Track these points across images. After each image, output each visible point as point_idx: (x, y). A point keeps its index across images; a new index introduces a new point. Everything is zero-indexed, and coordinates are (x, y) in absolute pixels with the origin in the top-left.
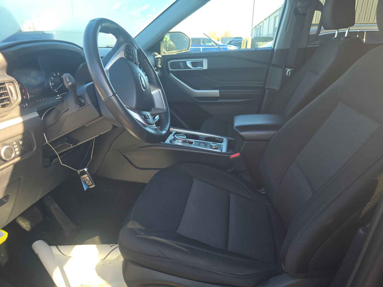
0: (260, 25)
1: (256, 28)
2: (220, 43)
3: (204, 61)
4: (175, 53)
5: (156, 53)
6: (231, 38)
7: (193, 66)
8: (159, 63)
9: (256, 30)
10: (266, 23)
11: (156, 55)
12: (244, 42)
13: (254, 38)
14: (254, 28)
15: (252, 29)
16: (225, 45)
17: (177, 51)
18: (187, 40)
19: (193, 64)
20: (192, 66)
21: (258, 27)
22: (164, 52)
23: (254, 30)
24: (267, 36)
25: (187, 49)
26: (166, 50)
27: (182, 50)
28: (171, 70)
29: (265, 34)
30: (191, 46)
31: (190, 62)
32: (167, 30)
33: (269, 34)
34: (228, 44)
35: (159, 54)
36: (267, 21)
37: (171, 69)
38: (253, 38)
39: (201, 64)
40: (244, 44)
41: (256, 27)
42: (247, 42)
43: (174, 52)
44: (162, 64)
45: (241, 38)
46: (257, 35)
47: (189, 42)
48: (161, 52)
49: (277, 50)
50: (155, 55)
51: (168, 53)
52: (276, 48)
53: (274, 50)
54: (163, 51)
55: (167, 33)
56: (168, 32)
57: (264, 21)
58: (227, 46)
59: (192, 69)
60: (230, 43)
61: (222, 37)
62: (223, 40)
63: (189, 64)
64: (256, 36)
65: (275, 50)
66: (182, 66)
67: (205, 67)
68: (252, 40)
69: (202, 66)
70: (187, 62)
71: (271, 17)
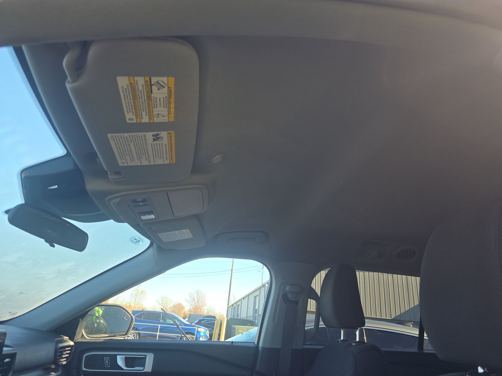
0: (238, 304)
1: (233, 308)
2: (185, 321)
3: (147, 357)
4: (102, 340)
5: (66, 338)
6: (201, 316)
7: (127, 366)
8: (64, 356)
9: (233, 310)
10: (245, 302)
11: (65, 341)
12: (218, 323)
13: (231, 319)
14: (230, 307)
15: (228, 308)
16: (193, 324)
17: (108, 336)
18: (128, 319)
19: (129, 362)
20: (125, 365)
21: (235, 305)
22: (83, 335)
23: (230, 309)
24: (246, 319)
25: (125, 333)
26: (87, 333)
27: (116, 334)
28: (84, 369)
29: (243, 316)
30: (132, 330)
31: (124, 357)
32: (97, 302)
33: (248, 316)
34: (196, 324)
35: (72, 339)
36: (246, 299)
37: (85, 367)
38: (228, 319)
39: (142, 362)
40: (217, 325)
41: (233, 305)
42: (221, 324)
43: (101, 337)
44: (70, 358)
45: (214, 317)
46: (234, 316)
47: (130, 323)
48: (76, 336)
49: (263, 348)
50: (63, 341)
51: (88, 338)
52: (261, 345)
53: (258, 348)
54: (81, 335)
55: (96, 305)
56: (98, 305)
57: (242, 300)
58: (196, 327)
59: (123, 369)
60: (199, 323)
61: (190, 313)
62: (190, 317)
63: (120, 361)
64: (232, 317)
65: (260, 348)
66: (107, 364)
67: (148, 367)
68: (228, 322)
69: (143, 365)
70: (117, 356)
71: (250, 296)
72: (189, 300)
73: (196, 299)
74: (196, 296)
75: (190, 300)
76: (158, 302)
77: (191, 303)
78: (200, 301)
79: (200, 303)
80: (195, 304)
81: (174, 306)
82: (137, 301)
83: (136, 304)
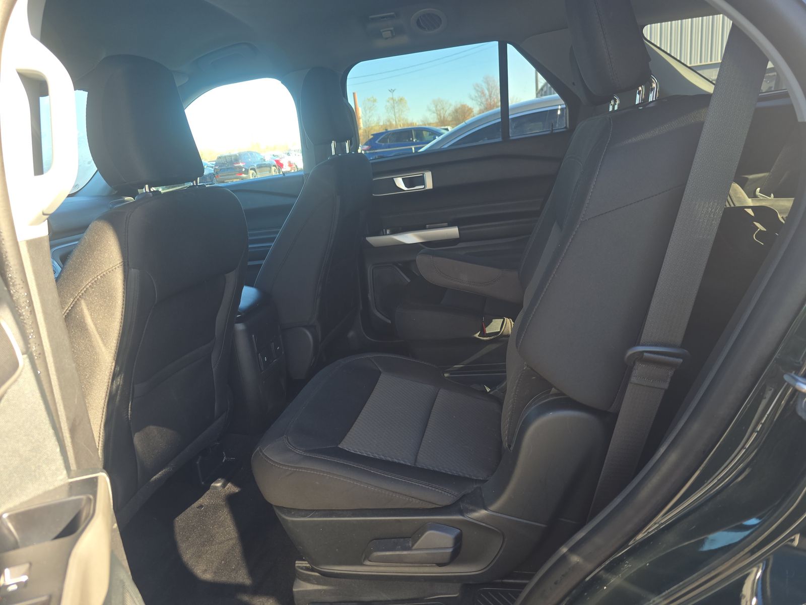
72: (476, 97)
73: (487, 92)
74: (484, 86)
75: (477, 95)
76: (430, 110)
77: (479, 100)
78: (493, 93)
79: (495, 97)
80: (487, 100)
81: (456, 111)
82: (397, 115)
83: (397, 120)
